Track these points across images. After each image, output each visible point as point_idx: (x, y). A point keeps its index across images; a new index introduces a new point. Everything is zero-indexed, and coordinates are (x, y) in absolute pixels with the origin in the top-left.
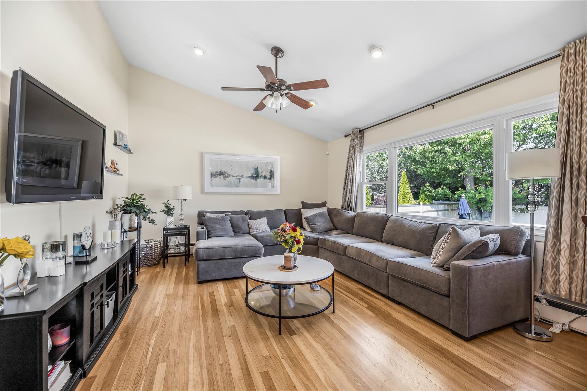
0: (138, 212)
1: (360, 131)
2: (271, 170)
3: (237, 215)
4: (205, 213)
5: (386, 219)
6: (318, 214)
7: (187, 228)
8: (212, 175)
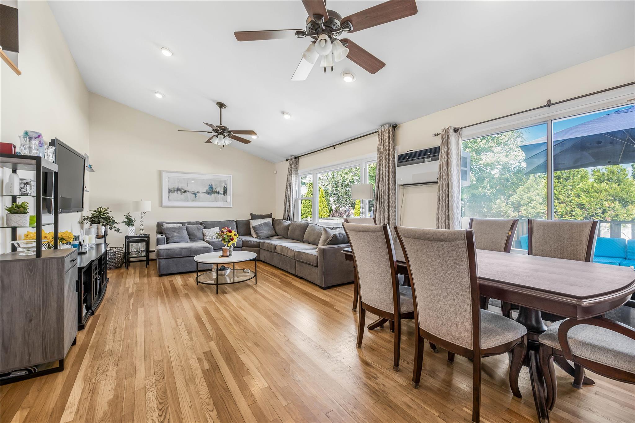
0: (105, 223)
1: (295, 158)
2: (224, 187)
3: (193, 224)
4: (164, 224)
5: (306, 226)
6: (263, 224)
7: (147, 236)
8: (170, 191)
